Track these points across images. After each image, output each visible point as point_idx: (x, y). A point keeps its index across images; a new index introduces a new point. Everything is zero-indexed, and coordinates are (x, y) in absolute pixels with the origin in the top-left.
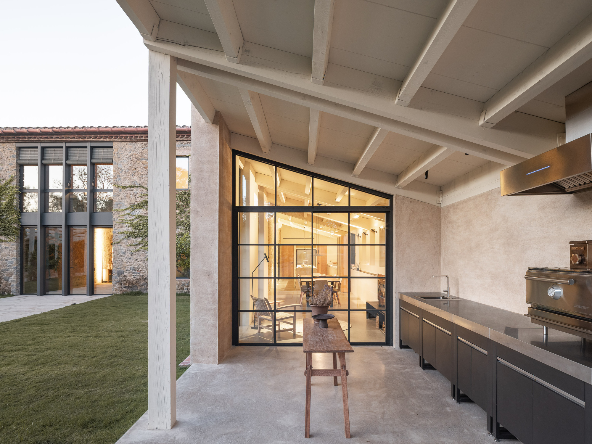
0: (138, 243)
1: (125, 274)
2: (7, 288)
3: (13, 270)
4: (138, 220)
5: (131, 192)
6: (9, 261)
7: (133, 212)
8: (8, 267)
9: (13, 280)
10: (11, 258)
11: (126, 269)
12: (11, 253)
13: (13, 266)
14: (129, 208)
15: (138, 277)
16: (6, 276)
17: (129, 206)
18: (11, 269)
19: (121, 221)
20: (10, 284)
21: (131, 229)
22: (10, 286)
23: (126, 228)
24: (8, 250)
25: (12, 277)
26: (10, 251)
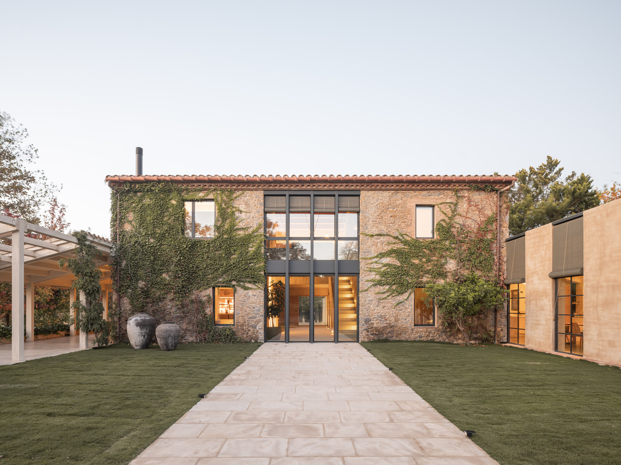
0: (385, 291)
1: (372, 322)
2: (254, 335)
3: (261, 317)
4: (385, 268)
5: (379, 241)
6: (256, 308)
7: (381, 260)
8: (256, 314)
9: (260, 327)
10: (258, 306)
11: (373, 316)
12: (258, 301)
13: (261, 314)
14: (377, 257)
15: (385, 325)
16: (253, 323)
17: (376, 255)
18: (259, 316)
19: (368, 269)
20: (257, 332)
21: (378, 277)
22: (258, 334)
23: (373, 276)
24: (256, 297)
25: (259, 325)
26: (258, 299)
